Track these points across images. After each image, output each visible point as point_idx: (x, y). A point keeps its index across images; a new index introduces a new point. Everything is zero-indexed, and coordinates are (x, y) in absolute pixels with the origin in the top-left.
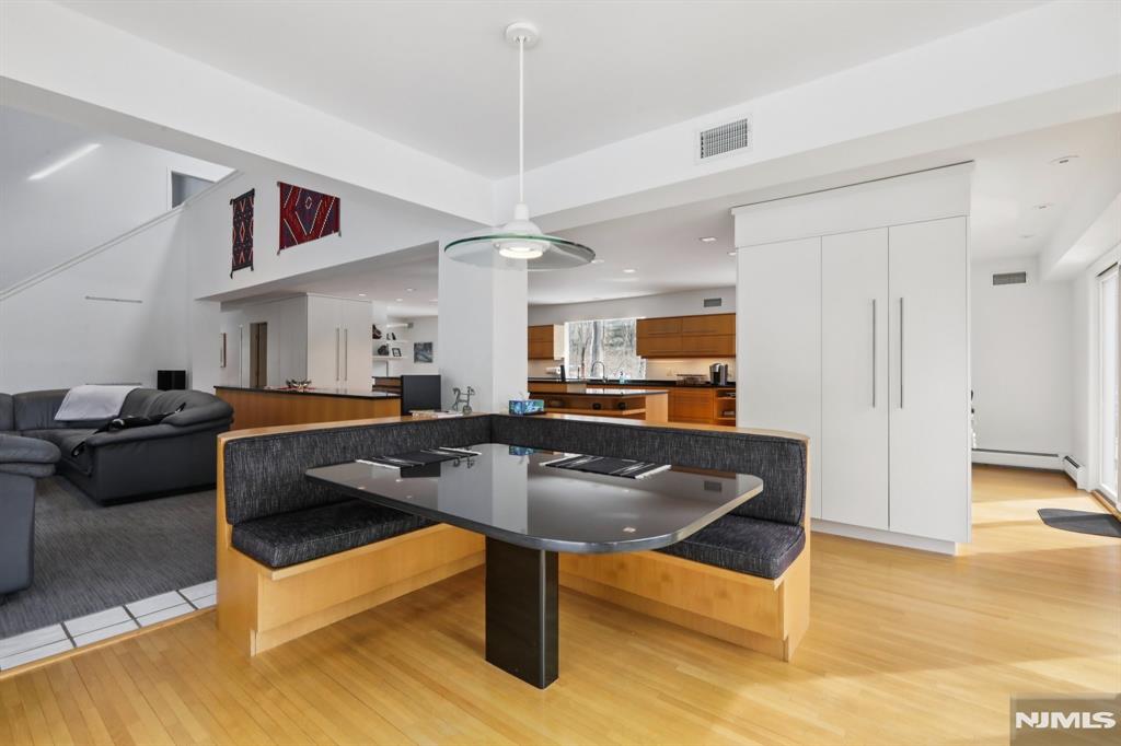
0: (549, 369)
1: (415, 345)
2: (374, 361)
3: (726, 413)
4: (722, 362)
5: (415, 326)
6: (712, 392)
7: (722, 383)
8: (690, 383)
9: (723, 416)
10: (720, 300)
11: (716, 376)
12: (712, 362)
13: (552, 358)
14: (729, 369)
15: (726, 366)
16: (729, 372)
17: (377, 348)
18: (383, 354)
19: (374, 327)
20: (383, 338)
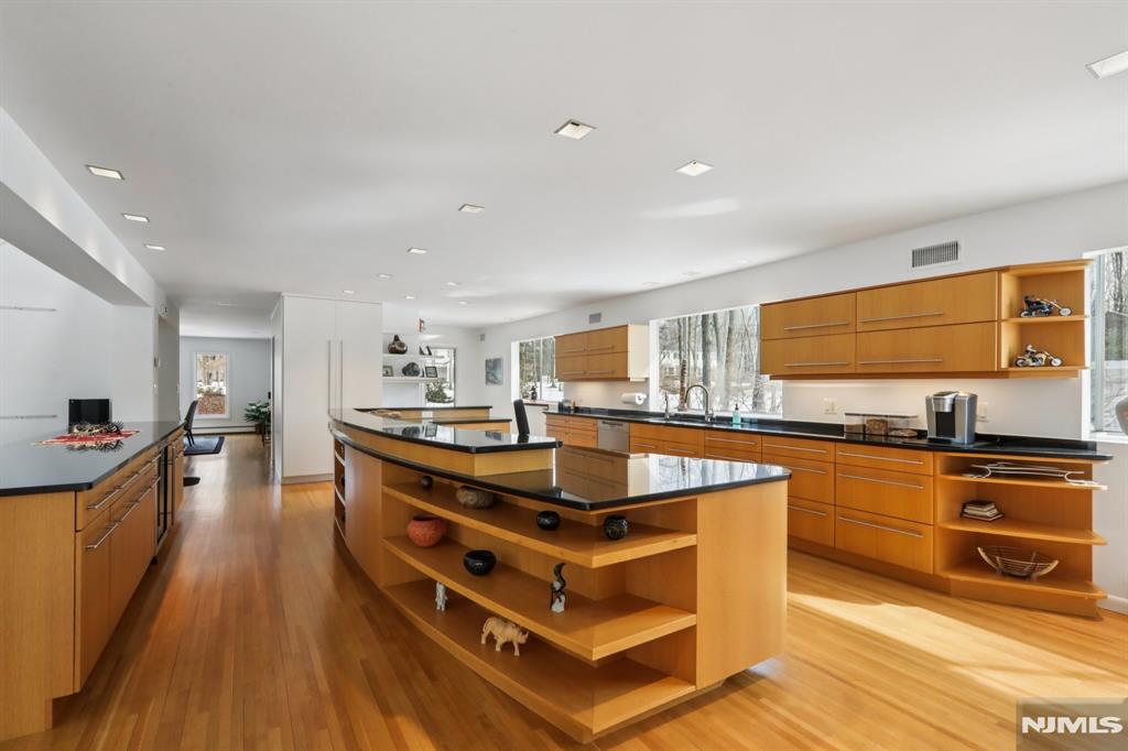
0: (626, 396)
1: (487, 361)
2: (384, 384)
3: (971, 510)
4: (962, 389)
5: (487, 337)
6: (931, 462)
7: (961, 437)
8: (876, 435)
9: (962, 517)
10: (956, 246)
11: (945, 422)
12: (932, 387)
13: (628, 379)
14: (980, 403)
15: (973, 399)
16: (979, 412)
17: (402, 367)
18: (410, 375)
19: (396, 338)
20: (411, 353)
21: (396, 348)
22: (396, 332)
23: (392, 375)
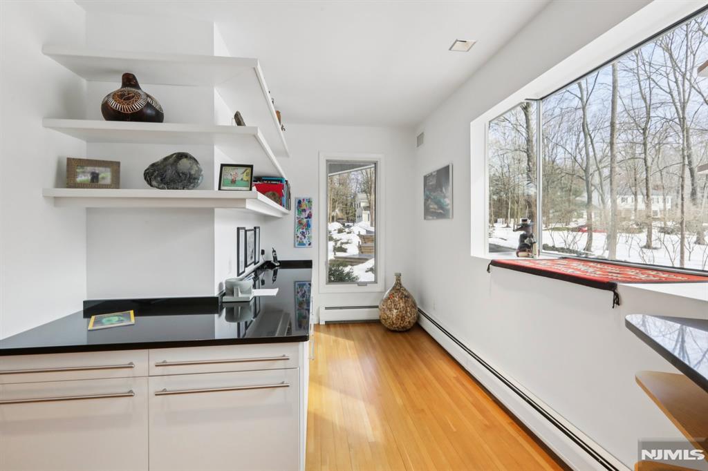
1: (426, 177)
17: (147, 162)
18: (170, 185)
19: (129, 80)
20: (175, 124)
22: (127, 65)
23: (116, 185)
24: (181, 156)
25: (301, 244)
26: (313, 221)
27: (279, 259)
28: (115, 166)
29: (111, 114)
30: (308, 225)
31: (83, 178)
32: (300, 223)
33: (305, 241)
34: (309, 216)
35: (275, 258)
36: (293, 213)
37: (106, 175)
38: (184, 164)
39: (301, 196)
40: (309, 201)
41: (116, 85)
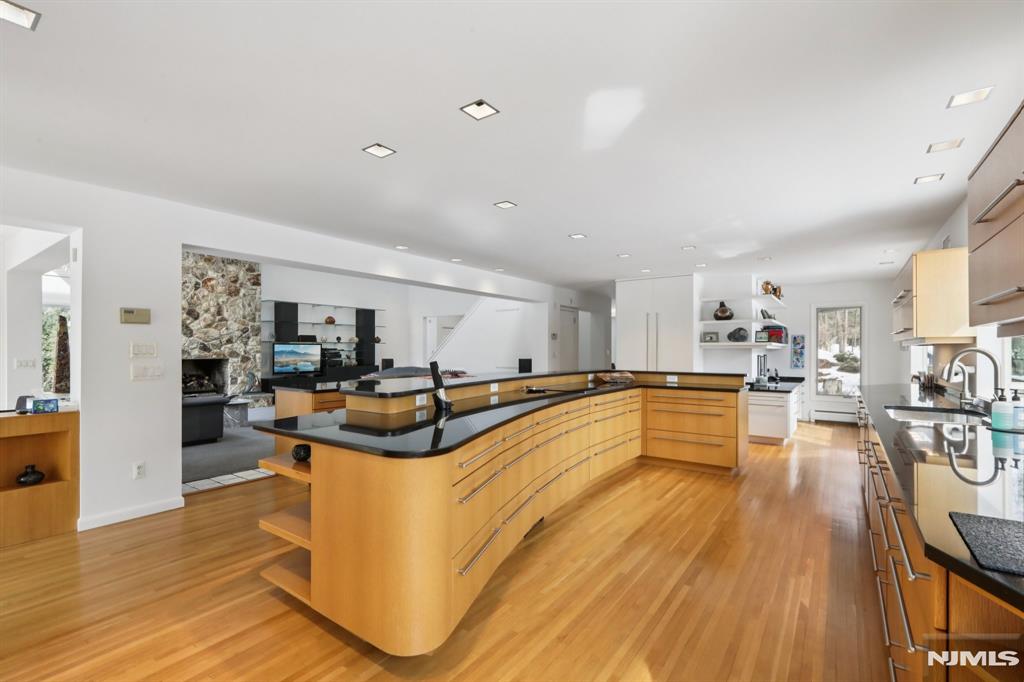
17: (728, 332)
18: (737, 340)
19: (722, 304)
20: (738, 318)
21: (723, 313)
22: (722, 299)
23: (717, 341)
24: (741, 329)
25: (796, 366)
26: (806, 351)
27: (780, 375)
28: (717, 334)
29: (717, 318)
30: (802, 354)
31: (708, 338)
32: (795, 352)
33: (799, 364)
34: (803, 347)
35: (777, 375)
36: (789, 346)
37: (714, 337)
38: (742, 332)
39: (796, 334)
40: (803, 338)
41: (718, 306)
